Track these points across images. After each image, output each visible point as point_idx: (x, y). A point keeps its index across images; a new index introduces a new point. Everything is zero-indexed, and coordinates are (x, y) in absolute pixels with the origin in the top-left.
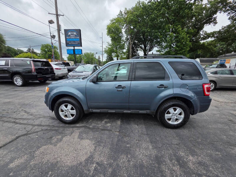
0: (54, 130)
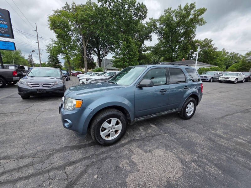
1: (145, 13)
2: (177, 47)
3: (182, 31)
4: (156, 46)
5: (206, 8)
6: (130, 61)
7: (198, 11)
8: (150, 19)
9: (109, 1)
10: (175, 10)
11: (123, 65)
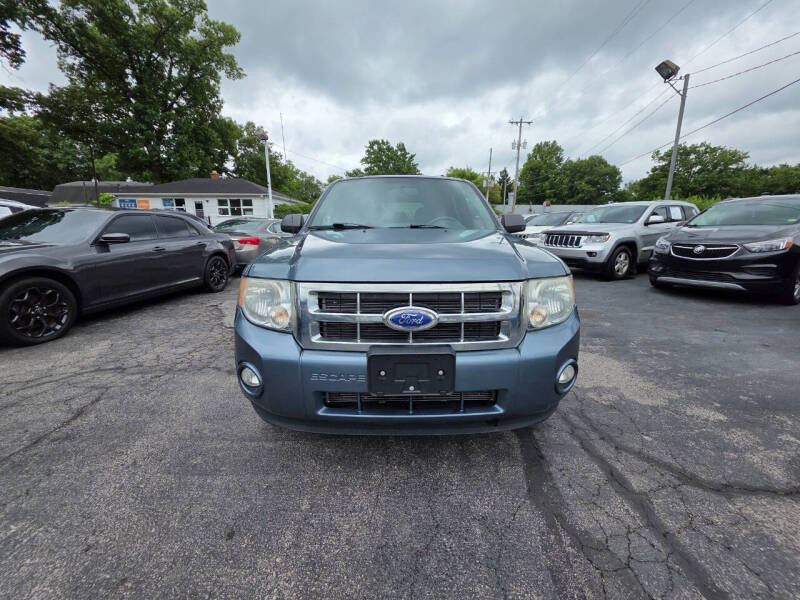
0: (585, 417)
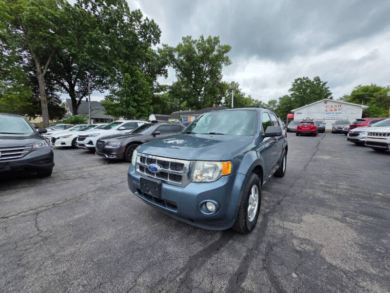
1: (158, 36)
2: (203, 89)
3: (207, 69)
4: (174, 85)
5: (230, 46)
6: (139, 105)
7: (223, 47)
8: (164, 45)
9: (92, 2)
10: (196, 41)
11: (127, 112)
